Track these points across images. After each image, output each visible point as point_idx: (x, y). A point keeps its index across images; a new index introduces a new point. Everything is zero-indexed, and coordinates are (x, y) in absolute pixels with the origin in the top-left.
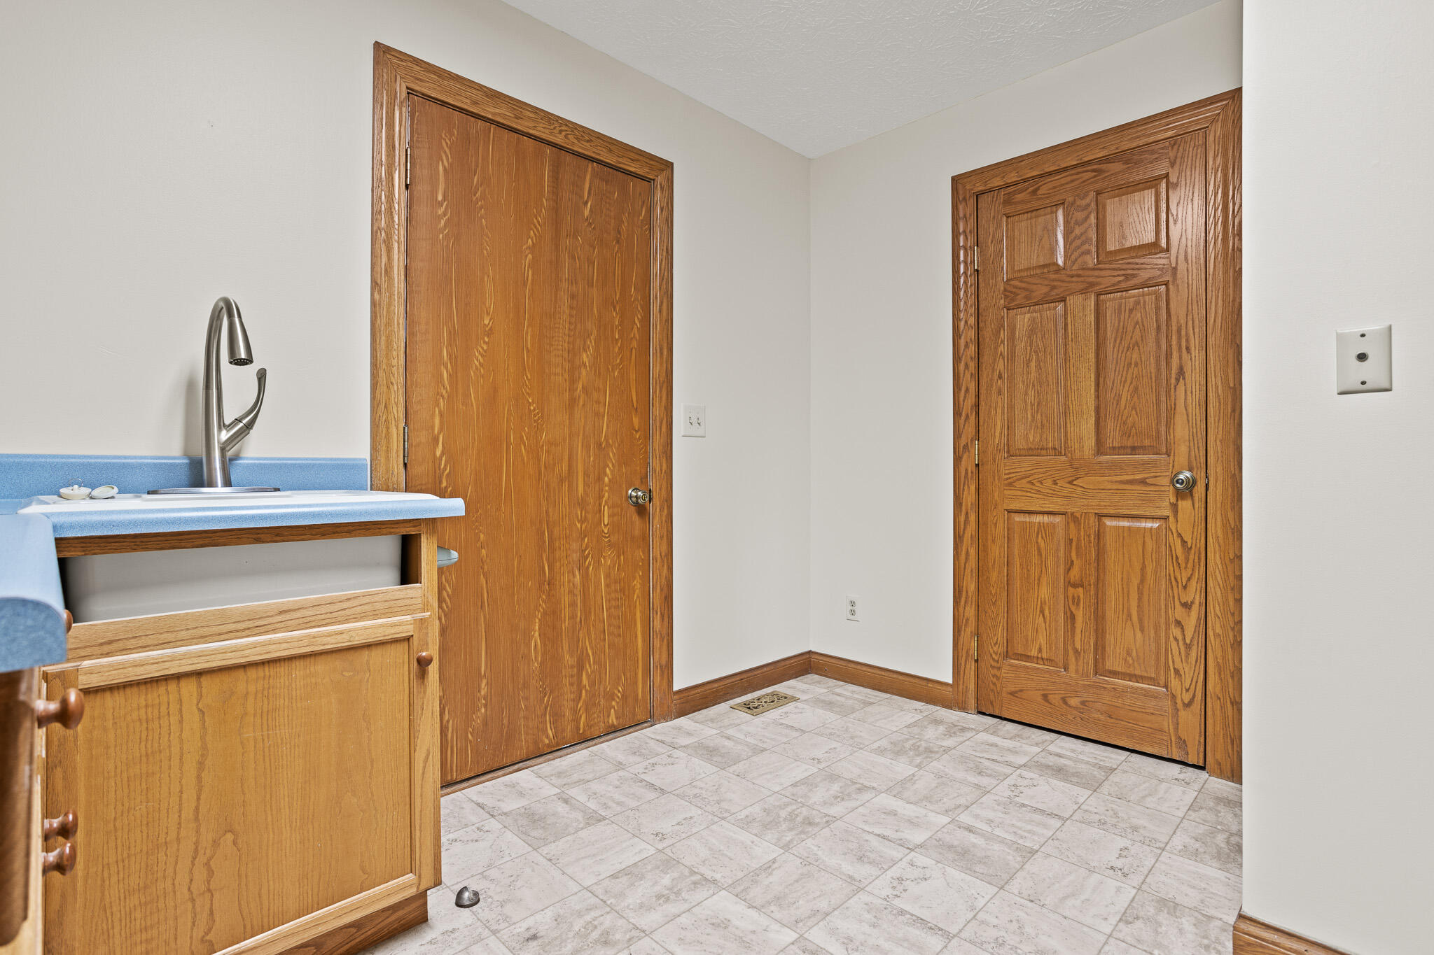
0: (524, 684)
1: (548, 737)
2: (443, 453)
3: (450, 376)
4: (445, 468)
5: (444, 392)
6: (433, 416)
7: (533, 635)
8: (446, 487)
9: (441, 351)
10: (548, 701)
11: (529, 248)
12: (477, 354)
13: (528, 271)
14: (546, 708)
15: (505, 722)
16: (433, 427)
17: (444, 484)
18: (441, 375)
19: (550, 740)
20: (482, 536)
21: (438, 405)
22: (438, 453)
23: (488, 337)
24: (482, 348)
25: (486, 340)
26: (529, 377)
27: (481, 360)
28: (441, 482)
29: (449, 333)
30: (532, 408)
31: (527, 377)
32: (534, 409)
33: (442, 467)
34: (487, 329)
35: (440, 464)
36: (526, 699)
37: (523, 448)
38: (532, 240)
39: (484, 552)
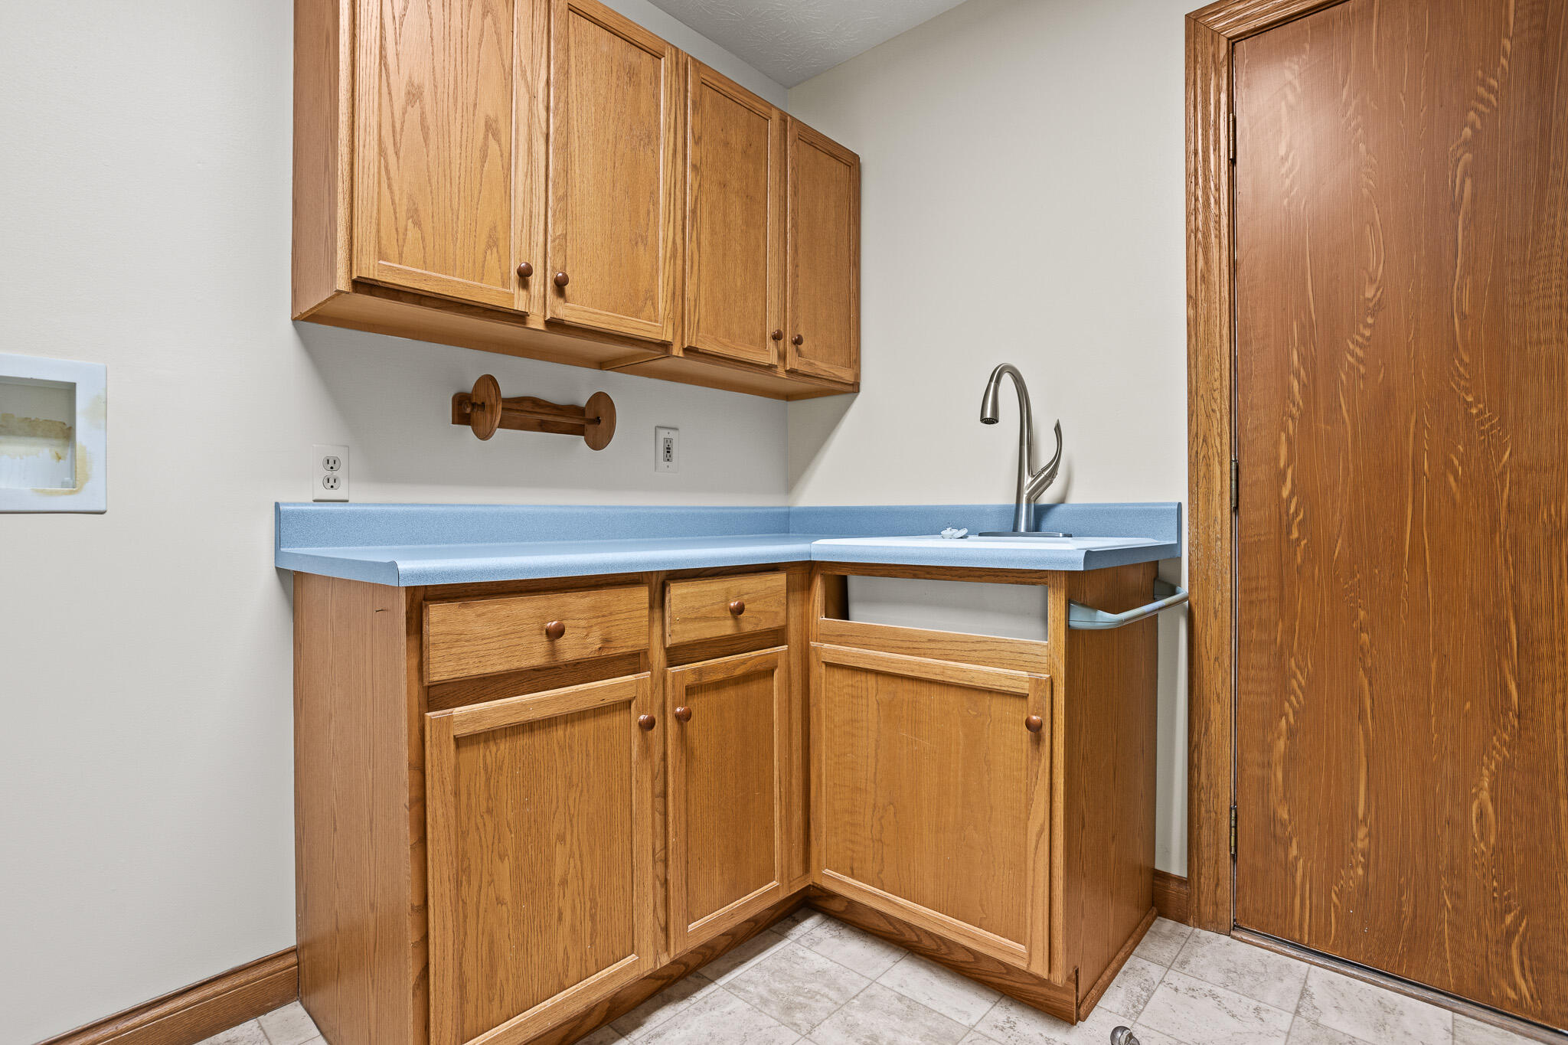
0: (1452, 869)
1: (1515, 987)
2: (1292, 493)
3: (1304, 387)
4: (1297, 512)
5: (1294, 410)
6: (1276, 444)
7: (1476, 795)
8: (1298, 540)
9: (1289, 355)
10: (1517, 923)
11: (1465, 143)
12: (1351, 346)
13: (1463, 182)
14: (1510, 934)
15: (1407, 909)
16: (1277, 459)
17: (1295, 535)
18: (1290, 388)
19: (1521, 997)
20: (1362, 613)
21: (1285, 429)
22: (1285, 493)
23: (1373, 316)
24: (1363, 336)
25: (1370, 320)
26: (1467, 359)
27: (1360, 352)
28: (1289, 533)
29: (1302, 327)
30: (1474, 411)
31: (1461, 361)
32: (1481, 413)
33: (1292, 510)
34: (1371, 305)
35: (1288, 508)
36: (1456, 895)
37: (1451, 479)
38: (1473, 127)
39: (1365, 637)
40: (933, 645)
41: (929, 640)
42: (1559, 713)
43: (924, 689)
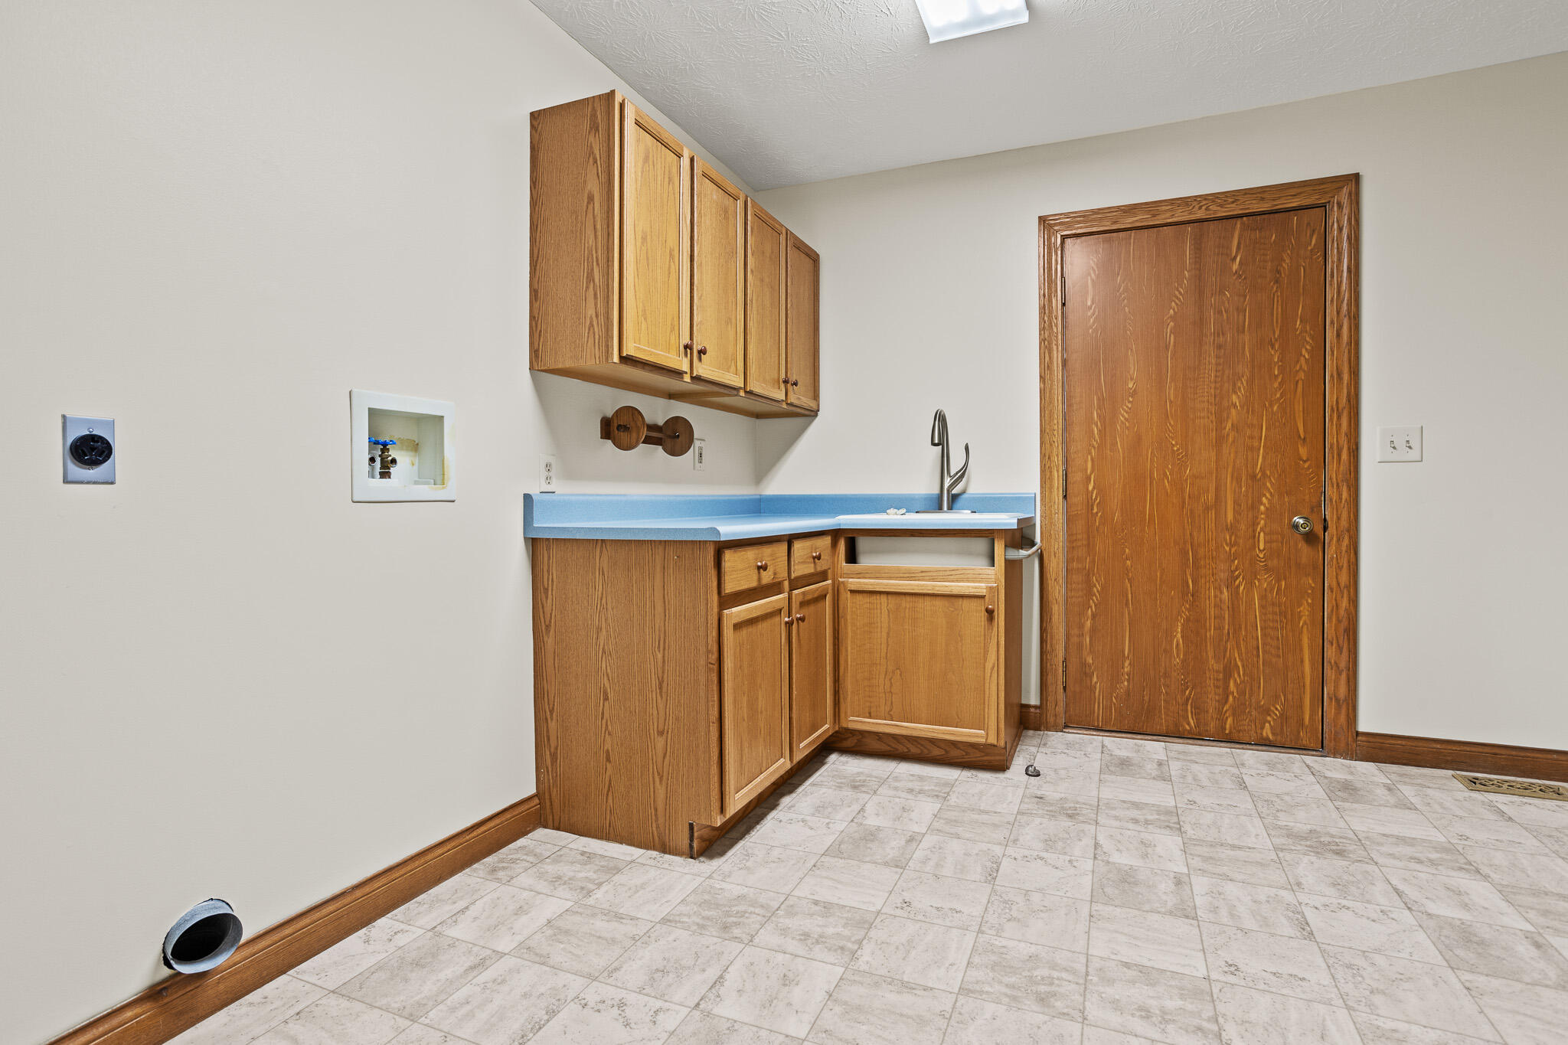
0: (1165, 674)
1: (1189, 724)
2: (1094, 488)
3: (1099, 431)
4: (1096, 499)
5: (1095, 443)
6: (1086, 461)
7: (1176, 636)
9: (1092, 414)
10: (1190, 694)
11: (1171, 316)
12: (1122, 412)
13: (1170, 337)
14: (1188, 700)
15: (1146, 698)
16: (1086, 470)
17: (1095, 510)
18: (1093, 431)
19: (1191, 728)
20: (1127, 550)
21: (1090, 453)
22: (1091, 487)
23: (1132, 397)
24: (1127, 407)
25: (1131, 399)
26: (1172, 423)
27: (1126, 416)
28: (1092, 509)
29: (1099, 399)
30: (1175, 449)
31: (1170, 423)
32: (1178, 449)
33: (1093, 498)
34: (1131, 391)
35: (1092, 495)
36: (1167, 686)
37: (1165, 481)
38: (1174, 310)
39: (1128, 562)
40: (923, 574)
41: (922, 572)
42: (1207, 592)
43: (920, 600)
